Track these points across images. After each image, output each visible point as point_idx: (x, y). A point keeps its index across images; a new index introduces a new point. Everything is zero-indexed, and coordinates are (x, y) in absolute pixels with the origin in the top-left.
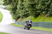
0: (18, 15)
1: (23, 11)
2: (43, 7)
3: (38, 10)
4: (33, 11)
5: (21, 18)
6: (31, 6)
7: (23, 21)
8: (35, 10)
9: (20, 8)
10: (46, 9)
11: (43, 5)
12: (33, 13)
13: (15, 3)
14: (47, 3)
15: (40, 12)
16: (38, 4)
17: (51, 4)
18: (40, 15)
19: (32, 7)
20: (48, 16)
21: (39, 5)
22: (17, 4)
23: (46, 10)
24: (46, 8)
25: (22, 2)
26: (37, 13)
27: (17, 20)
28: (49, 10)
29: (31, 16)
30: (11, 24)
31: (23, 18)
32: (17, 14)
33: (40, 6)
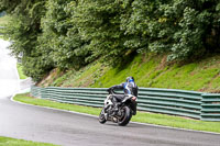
0: (44, 60)
1: (67, 40)
2: (151, 26)
3: (130, 37)
4: (107, 43)
5: (57, 70)
6: (101, 22)
7: (67, 83)
8: (117, 36)
9: (55, 30)
10: (162, 33)
11: (152, 15)
12: (109, 50)
13: (30, 7)
14: (166, 8)
15: (139, 47)
16: (128, 11)
17: (182, 12)
18: (137, 59)
19: (102, 25)
20: (170, 65)
21: (136, 16)
22: (40, 11)
23: (165, 37)
24: (162, 29)
25: (60, 4)
26: (126, 49)
27: (39, 81)
28: (176, 36)
29: (98, 65)
30: (17, 95)
31: (64, 70)
32: (41, 55)
33: (139, 22)
